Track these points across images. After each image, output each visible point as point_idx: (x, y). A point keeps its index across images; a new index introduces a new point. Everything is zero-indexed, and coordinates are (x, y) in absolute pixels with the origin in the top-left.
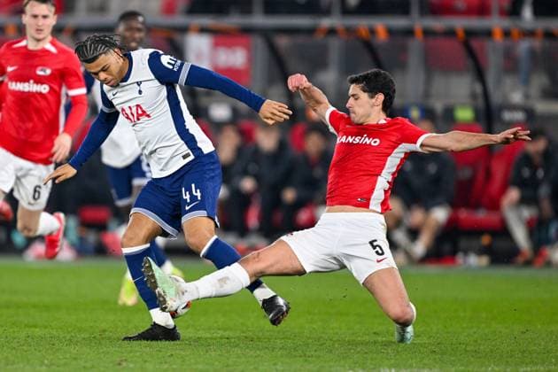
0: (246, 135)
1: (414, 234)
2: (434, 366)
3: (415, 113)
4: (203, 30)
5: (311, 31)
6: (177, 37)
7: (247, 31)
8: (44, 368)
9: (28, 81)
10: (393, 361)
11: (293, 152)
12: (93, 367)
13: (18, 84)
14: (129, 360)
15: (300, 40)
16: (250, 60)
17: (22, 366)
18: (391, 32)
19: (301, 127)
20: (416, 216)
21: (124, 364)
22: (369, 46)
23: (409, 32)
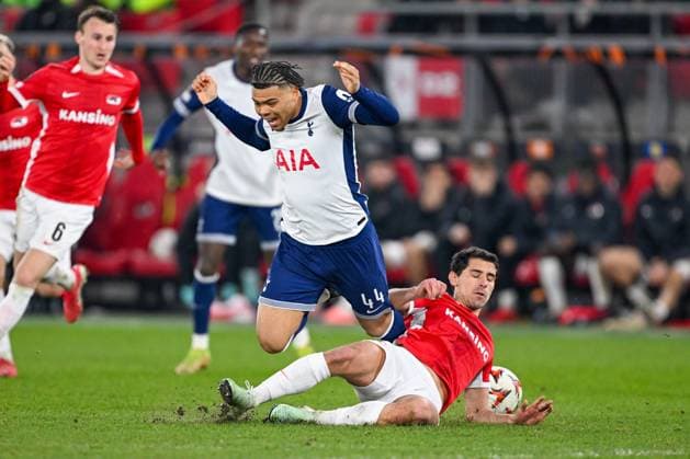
0: (457, 176)
1: (654, 291)
2: (679, 447)
3: (656, 150)
4: (407, 52)
5: (534, 53)
6: (376, 60)
7: (458, 53)
8: (219, 448)
9: (94, 111)
10: (629, 441)
11: (512, 194)
12: (276, 447)
13: (80, 114)
14: (320, 439)
15: (522, 64)
16: (463, 87)
17: (193, 445)
18: (628, 55)
19: (521, 165)
20: (657, 271)
21: (314, 444)
22: (601, 70)
23: (649, 55)
